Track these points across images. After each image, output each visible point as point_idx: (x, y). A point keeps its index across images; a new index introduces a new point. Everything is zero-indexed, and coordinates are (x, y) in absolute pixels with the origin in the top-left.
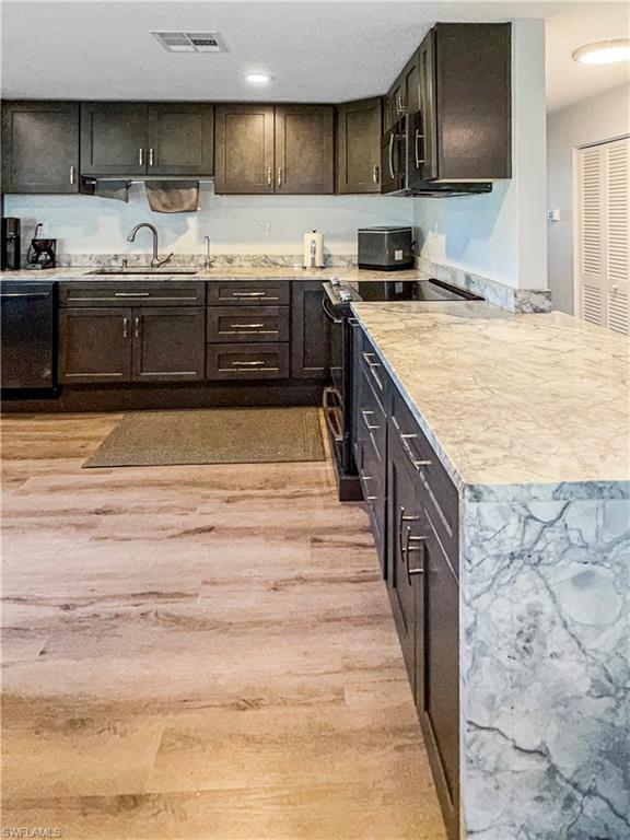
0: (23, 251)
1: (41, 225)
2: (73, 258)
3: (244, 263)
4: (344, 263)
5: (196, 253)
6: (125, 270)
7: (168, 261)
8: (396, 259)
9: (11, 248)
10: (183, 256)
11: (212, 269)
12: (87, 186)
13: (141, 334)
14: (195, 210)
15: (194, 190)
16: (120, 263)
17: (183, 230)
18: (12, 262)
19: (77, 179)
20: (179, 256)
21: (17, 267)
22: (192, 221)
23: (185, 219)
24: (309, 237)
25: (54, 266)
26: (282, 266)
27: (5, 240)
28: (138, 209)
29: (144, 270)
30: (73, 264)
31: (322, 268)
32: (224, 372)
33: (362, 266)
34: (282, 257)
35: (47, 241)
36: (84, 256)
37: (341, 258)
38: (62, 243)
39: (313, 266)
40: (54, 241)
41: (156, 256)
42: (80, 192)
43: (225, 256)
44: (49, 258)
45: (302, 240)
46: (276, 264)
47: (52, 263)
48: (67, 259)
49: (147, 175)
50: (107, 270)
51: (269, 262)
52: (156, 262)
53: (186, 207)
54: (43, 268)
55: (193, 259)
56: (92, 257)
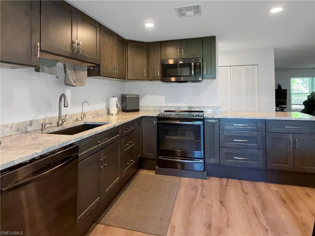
26: (100, 116)
34: (101, 112)
36: (6, 126)
41: (60, 117)
49: (77, 59)
51: (97, 114)
52: (61, 122)
55: (71, 117)
56: (13, 127)
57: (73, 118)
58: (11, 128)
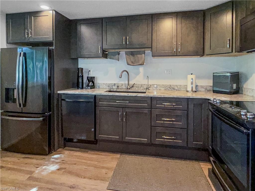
0: (84, 81)
1: (90, 71)
2: (100, 85)
3: (161, 88)
4: (203, 90)
5: (143, 83)
6: (118, 90)
7: (133, 87)
8: (234, 88)
9: (80, 80)
10: (138, 84)
11: (149, 91)
12: (105, 55)
13: (126, 120)
14: (143, 64)
15: (143, 55)
16: (116, 87)
17: (138, 73)
18: (81, 86)
19: (101, 52)
20: (137, 84)
21: (82, 88)
22: (141, 69)
24: (190, 77)
25: (94, 88)
26: (177, 90)
27: (78, 77)
29: (125, 90)
30: (100, 87)
31: (196, 91)
32: (158, 140)
33: (214, 92)
34: (177, 86)
35: (92, 77)
36: (104, 84)
37: (202, 87)
38: (96, 79)
39: (192, 90)
40: (94, 77)
41: (128, 84)
42: (103, 57)
44: (92, 84)
45: (186, 78)
46: (174, 89)
47: (93, 87)
48: (98, 85)
49: (126, 48)
50: (112, 90)
51: (171, 88)
52: (129, 87)
53: (140, 63)
54: (91, 88)
55: (142, 86)
56: (107, 84)
57: (144, 87)
58: (106, 85)
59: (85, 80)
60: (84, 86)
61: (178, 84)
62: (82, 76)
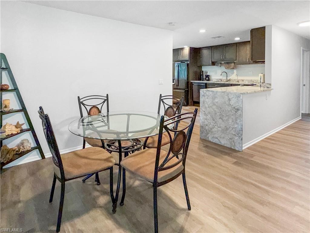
1: (207, 72)
5: (235, 79)
7: (229, 80)
9: (202, 77)
12: (213, 64)
14: (234, 68)
15: (233, 64)
16: (220, 80)
17: (233, 73)
19: (211, 62)
20: (232, 79)
21: (203, 80)
22: (235, 71)
23: (234, 71)
27: (201, 75)
28: (223, 69)
34: (255, 80)
36: (214, 79)
38: (211, 76)
40: (209, 75)
41: (227, 79)
42: (212, 65)
43: (242, 80)
45: (259, 76)
47: (209, 80)
48: (211, 79)
49: (224, 61)
54: (207, 81)
59: (204, 77)
60: (204, 79)
61: (256, 79)
62: (203, 75)
